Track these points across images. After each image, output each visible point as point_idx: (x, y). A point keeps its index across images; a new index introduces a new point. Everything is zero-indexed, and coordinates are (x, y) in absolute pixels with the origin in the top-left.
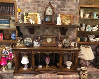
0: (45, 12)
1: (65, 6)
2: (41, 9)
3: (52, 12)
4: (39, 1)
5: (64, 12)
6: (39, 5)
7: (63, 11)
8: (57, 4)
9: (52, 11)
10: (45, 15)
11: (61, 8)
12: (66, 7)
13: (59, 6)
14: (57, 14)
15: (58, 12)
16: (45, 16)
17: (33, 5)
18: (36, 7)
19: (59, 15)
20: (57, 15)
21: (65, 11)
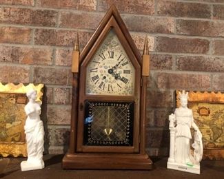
0: (79, 79)
1: (205, 45)
2: (58, 58)
3: (130, 77)
4: (48, 14)
5: (205, 77)
6: (48, 38)
7: (196, 73)
8: (160, 30)
9: (129, 67)
10: (81, 101)
11: (185, 55)
12: (211, 50)
13: (169, 45)
14: (162, 90)
15: (167, 77)
16: (84, 105)
17: (10, 37)
18: (27, 47)
19: (184, 98)
20: (160, 95)
21: (205, 70)
